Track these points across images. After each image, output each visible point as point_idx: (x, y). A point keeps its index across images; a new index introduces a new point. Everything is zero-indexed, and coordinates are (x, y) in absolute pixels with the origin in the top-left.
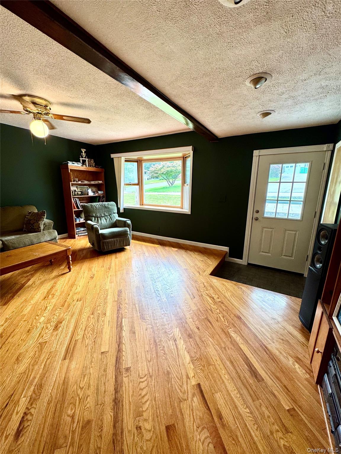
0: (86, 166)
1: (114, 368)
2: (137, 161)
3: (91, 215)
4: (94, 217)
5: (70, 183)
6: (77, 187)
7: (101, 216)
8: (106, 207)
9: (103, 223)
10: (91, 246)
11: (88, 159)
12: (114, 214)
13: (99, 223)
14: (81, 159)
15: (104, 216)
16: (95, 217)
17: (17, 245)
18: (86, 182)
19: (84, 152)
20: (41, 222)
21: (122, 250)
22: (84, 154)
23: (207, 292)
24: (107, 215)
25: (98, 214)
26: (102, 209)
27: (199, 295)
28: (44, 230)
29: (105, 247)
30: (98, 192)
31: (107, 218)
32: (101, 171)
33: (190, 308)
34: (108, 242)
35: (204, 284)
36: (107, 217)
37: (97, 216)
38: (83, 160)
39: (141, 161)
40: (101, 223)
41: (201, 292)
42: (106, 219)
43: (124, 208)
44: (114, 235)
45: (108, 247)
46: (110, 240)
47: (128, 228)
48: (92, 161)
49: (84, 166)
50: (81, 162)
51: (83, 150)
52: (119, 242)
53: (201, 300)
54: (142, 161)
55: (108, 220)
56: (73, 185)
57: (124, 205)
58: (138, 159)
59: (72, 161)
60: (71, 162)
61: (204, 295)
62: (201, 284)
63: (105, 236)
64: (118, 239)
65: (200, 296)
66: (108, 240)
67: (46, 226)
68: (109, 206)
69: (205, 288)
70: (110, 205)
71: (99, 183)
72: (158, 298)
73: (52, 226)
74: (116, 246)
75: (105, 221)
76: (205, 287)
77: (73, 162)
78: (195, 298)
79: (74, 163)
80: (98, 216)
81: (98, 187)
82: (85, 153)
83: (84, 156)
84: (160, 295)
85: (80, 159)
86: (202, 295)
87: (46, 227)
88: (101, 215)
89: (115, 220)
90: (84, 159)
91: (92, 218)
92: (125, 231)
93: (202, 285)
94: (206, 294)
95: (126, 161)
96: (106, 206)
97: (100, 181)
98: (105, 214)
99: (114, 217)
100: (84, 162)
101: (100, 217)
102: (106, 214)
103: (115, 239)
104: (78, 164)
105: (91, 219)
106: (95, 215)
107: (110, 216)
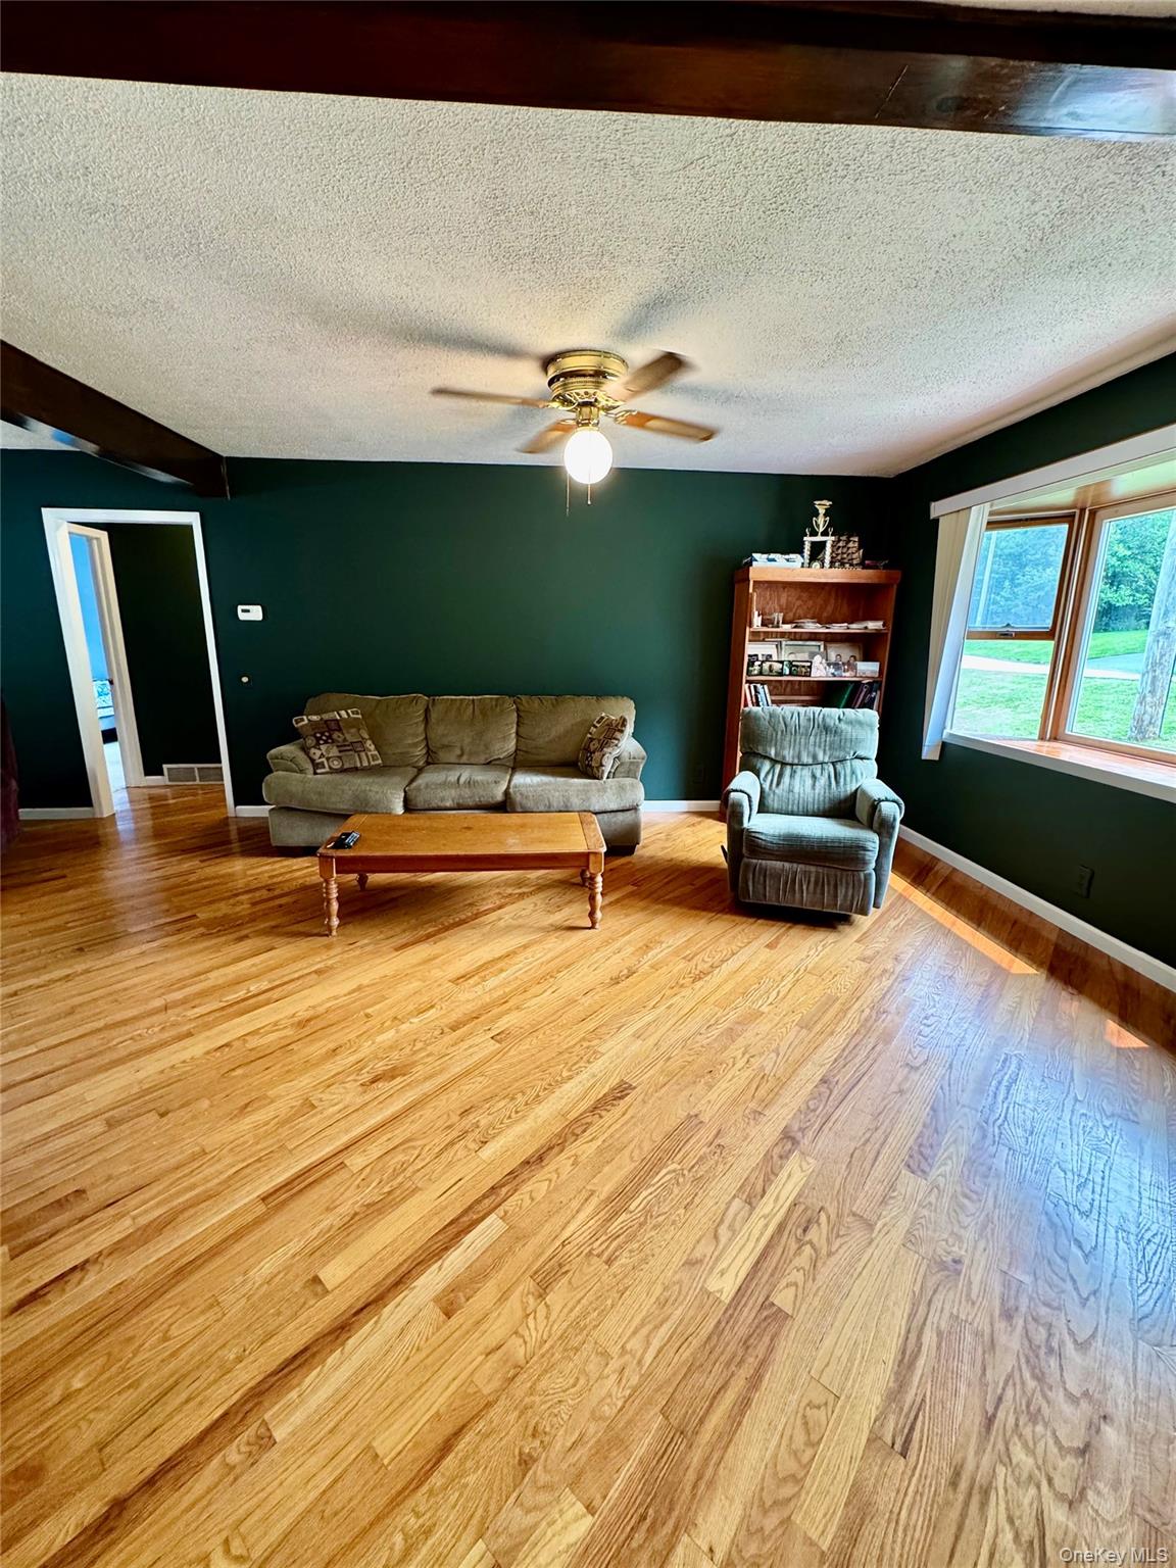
0: (823, 566)
1: (259, 1378)
2: (1068, 518)
3: (761, 751)
4: (771, 759)
5: (748, 629)
6: (779, 646)
7: (796, 761)
8: (826, 729)
9: (796, 790)
10: (725, 865)
11: (833, 538)
12: (857, 762)
13: (781, 786)
14: (808, 540)
15: (810, 761)
16: (774, 762)
17: (530, 804)
18: (811, 627)
19: (822, 511)
20: (610, 750)
21: (829, 920)
22: (821, 522)
23: (1057, 1515)
24: (826, 760)
25: (786, 752)
26: (807, 735)
27: (957, 1474)
28: (610, 775)
29: (751, 888)
30: (854, 668)
31: (818, 774)
32: (883, 581)
33: (788, 1491)
34: (764, 871)
35: (1094, 1428)
36: (822, 769)
37: (784, 757)
38: (813, 544)
39: (1093, 513)
40: (790, 791)
41: (1006, 1458)
42: (814, 777)
43: (944, 745)
44: (797, 850)
45: (760, 887)
46: (778, 864)
47: (876, 838)
48: (851, 545)
49: (816, 565)
50: (807, 552)
51: (822, 506)
52: (816, 883)
53: (934, 1526)
54: (1100, 514)
55: (822, 781)
56: (757, 637)
57: (947, 731)
58: (1079, 505)
59: (768, 552)
60: (765, 556)
61: (997, 1511)
62: (1073, 1399)
63: (759, 846)
64: (813, 869)
65: (954, 1484)
66: (769, 862)
67: (622, 764)
68: (843, 726)
69: (1070, 1460)
70: (850, 723)
71: (866, 628)
72: (705, 1249)
73: (638, 766)
74: (797, 895)
75: (809, 782)
76: (1083, 1452)
77: (772, 556)
78: (904, 1454)
79: (774, 560)
80: (789, 759)
81: (866, 646)
82: (825, 515)
83: (821, 529)
84: (730, 1240)
85: (803, 543)
86: (986, 1493)
87: (624, 768)
88: (799, 757)
89: (854, 789)
90: (819, 538)
91: (762, 764)
92: (851, 847)
93: (1070, 1422)
94: (1029, 1531)
95: (991, 525)
96: (830, 722)
97: (874, 619)
98: (815, 757)
99: (853, 773)
100: (817, 550)
101: (792, 765)
102: (821, 757)
103: (800, 867)
104: (788, 560)
105: (759, 765)
106: (776, 754)
107: (839, 766)
